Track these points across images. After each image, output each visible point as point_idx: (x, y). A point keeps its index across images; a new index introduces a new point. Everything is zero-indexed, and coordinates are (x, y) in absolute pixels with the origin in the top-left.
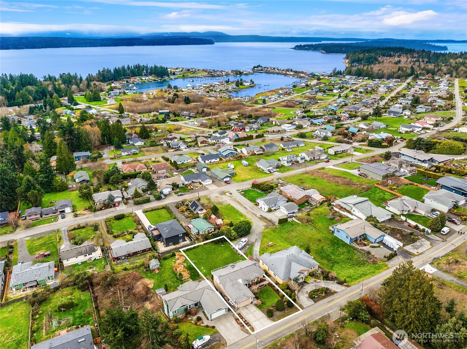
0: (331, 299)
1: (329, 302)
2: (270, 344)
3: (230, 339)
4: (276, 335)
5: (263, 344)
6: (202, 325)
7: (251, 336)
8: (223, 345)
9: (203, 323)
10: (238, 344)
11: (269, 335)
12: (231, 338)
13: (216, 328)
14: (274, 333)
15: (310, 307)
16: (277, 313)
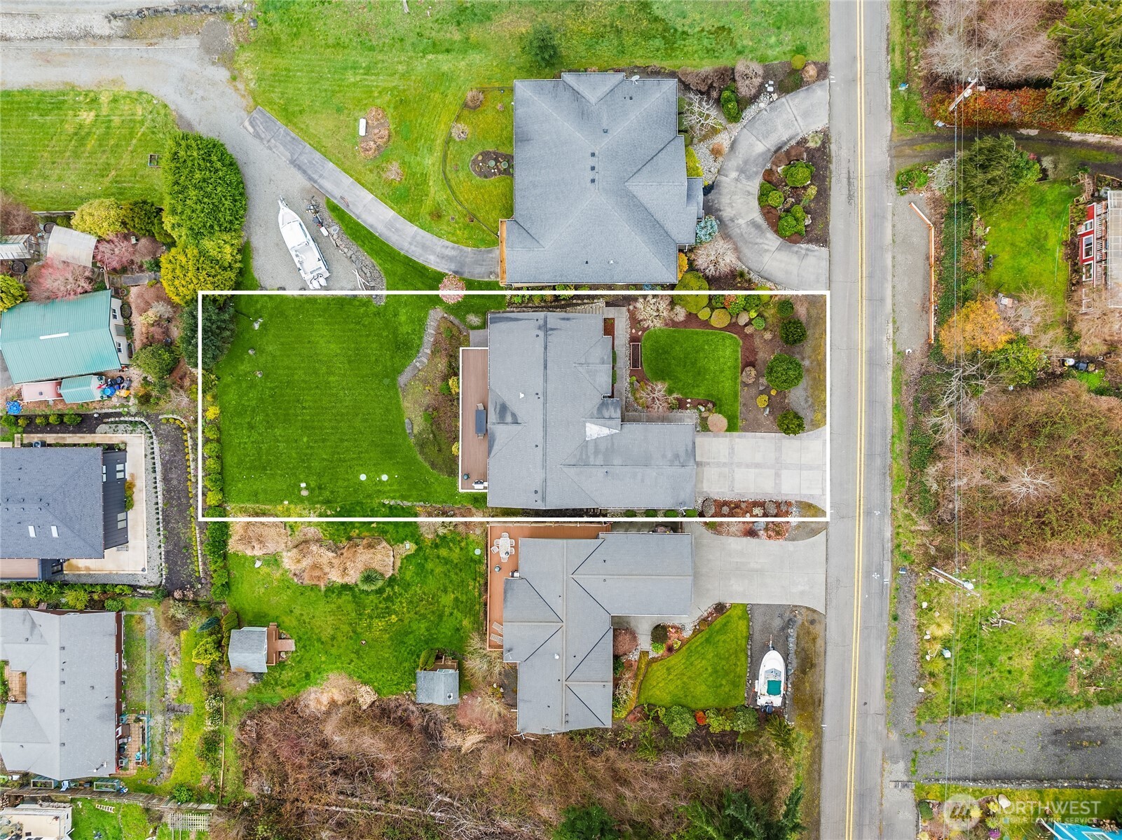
0: (845, 181)
1: (850, 197)
2: (889, 494)
3: (802, 593)
4: (870, 456)
5: (877, 513)
6: (687, 634)
7: (830, 529)
8: (812, 622)
9: (679, 629)
10: (838, 580)
11: (860, 478)
12: (800, 588)
13: (728, 601)
14: (860, 457)
15: (834, 278)
16: (797, 396)
